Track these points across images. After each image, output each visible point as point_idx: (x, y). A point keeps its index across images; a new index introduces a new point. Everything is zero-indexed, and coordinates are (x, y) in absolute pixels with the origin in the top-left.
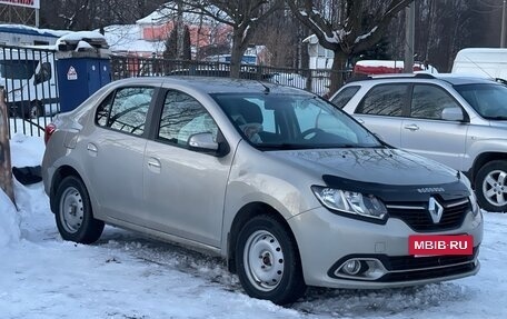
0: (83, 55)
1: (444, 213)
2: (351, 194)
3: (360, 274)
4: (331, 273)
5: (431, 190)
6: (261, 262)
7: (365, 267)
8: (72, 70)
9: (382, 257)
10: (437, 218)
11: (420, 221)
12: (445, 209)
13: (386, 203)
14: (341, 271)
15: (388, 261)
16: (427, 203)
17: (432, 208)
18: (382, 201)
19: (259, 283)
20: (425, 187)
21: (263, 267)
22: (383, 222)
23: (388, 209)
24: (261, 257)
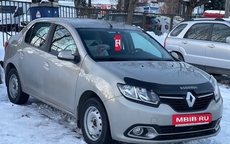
0: (43, 5)
1: (196, 101)
2: (140, 89)
3: (142, 135)
4: (126, 134)
5: (189, 88)
6: (92, 124)
7: (146, 131)
8: (38, 13)
9: (155, 126)
10: (191, 104)
11: (180, 106)
12: (196, 99)
13: (159, 95)
14: (132, 133)
15: (159, 128)
16: (185, 96)
17: (188, 98)
18: (157, 94)
19: (91, 135)
20: (185, 86)
21: (93, 127)
22: (157, 106)
23: (161, 99)
24: (92, 121)
